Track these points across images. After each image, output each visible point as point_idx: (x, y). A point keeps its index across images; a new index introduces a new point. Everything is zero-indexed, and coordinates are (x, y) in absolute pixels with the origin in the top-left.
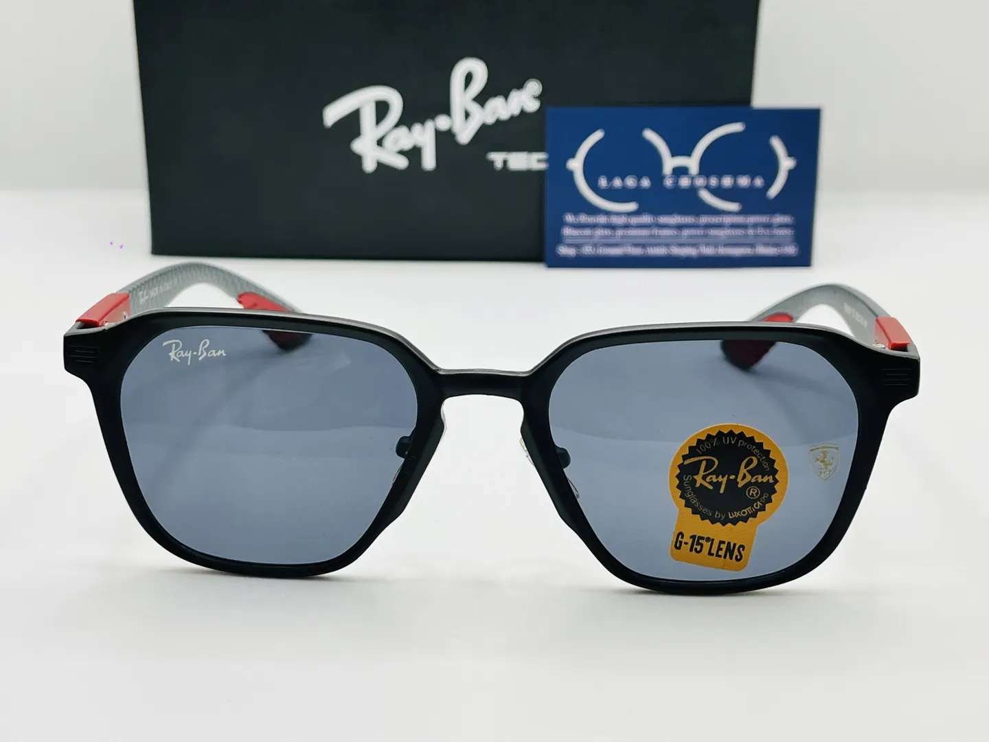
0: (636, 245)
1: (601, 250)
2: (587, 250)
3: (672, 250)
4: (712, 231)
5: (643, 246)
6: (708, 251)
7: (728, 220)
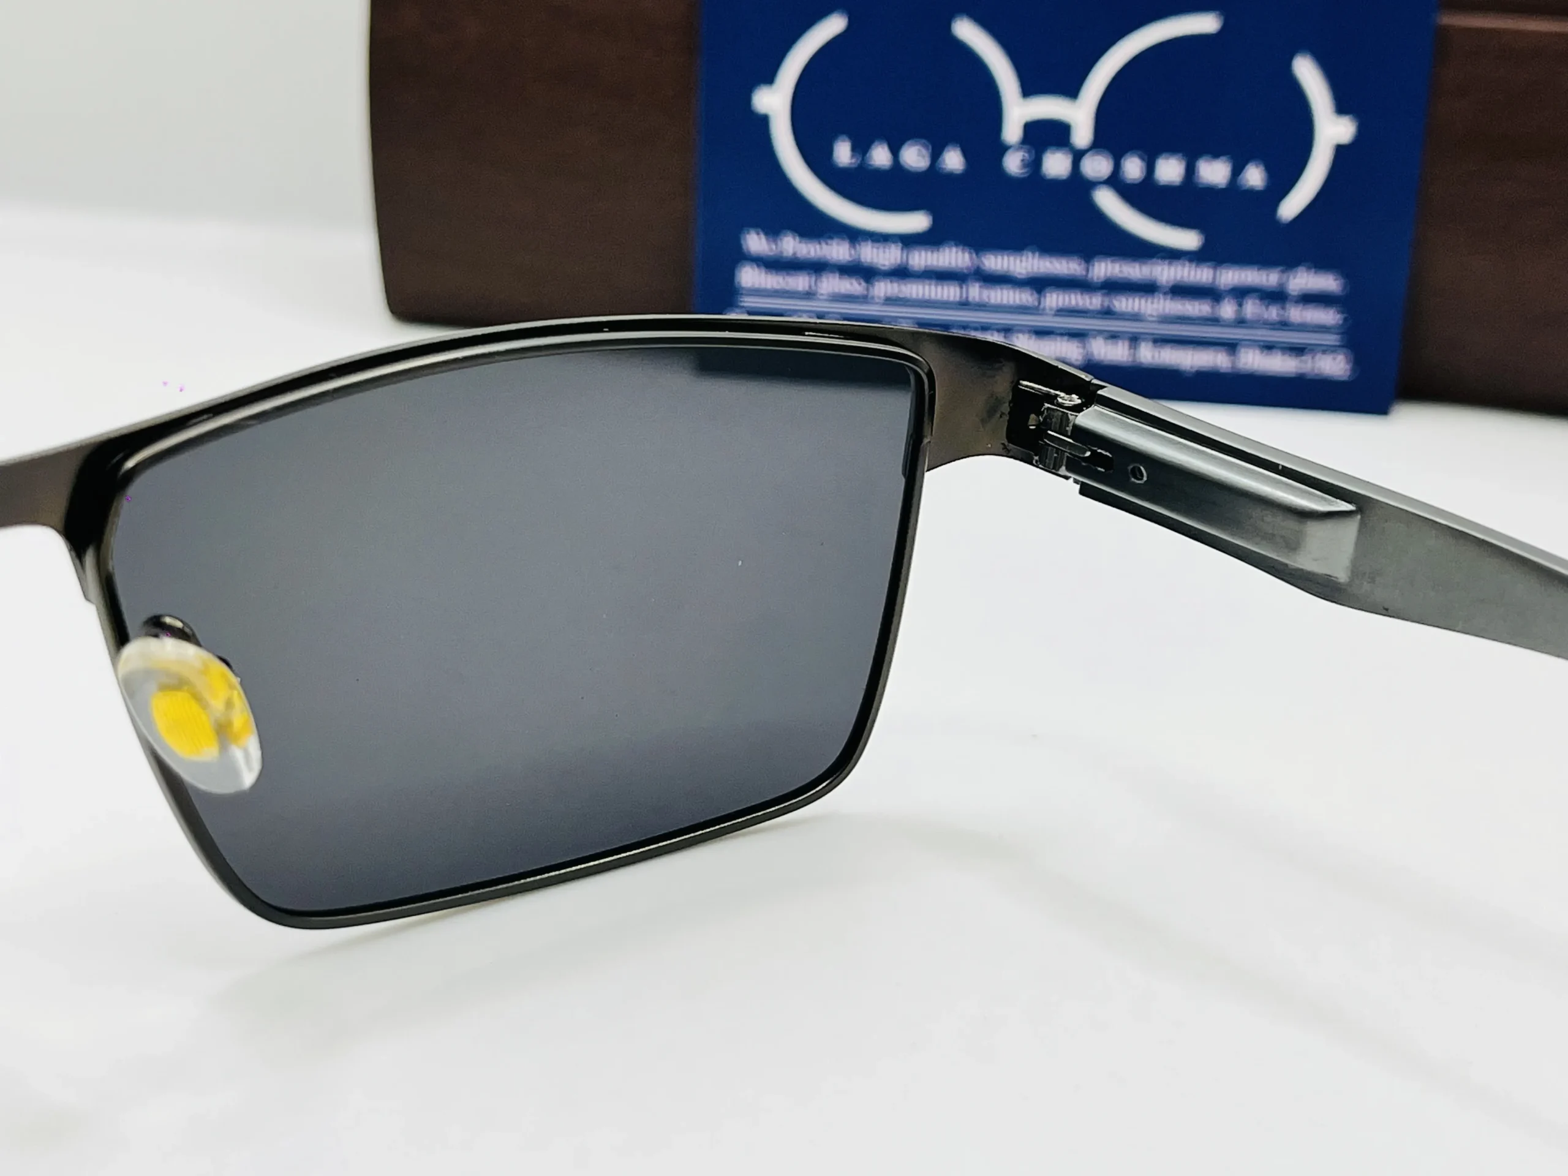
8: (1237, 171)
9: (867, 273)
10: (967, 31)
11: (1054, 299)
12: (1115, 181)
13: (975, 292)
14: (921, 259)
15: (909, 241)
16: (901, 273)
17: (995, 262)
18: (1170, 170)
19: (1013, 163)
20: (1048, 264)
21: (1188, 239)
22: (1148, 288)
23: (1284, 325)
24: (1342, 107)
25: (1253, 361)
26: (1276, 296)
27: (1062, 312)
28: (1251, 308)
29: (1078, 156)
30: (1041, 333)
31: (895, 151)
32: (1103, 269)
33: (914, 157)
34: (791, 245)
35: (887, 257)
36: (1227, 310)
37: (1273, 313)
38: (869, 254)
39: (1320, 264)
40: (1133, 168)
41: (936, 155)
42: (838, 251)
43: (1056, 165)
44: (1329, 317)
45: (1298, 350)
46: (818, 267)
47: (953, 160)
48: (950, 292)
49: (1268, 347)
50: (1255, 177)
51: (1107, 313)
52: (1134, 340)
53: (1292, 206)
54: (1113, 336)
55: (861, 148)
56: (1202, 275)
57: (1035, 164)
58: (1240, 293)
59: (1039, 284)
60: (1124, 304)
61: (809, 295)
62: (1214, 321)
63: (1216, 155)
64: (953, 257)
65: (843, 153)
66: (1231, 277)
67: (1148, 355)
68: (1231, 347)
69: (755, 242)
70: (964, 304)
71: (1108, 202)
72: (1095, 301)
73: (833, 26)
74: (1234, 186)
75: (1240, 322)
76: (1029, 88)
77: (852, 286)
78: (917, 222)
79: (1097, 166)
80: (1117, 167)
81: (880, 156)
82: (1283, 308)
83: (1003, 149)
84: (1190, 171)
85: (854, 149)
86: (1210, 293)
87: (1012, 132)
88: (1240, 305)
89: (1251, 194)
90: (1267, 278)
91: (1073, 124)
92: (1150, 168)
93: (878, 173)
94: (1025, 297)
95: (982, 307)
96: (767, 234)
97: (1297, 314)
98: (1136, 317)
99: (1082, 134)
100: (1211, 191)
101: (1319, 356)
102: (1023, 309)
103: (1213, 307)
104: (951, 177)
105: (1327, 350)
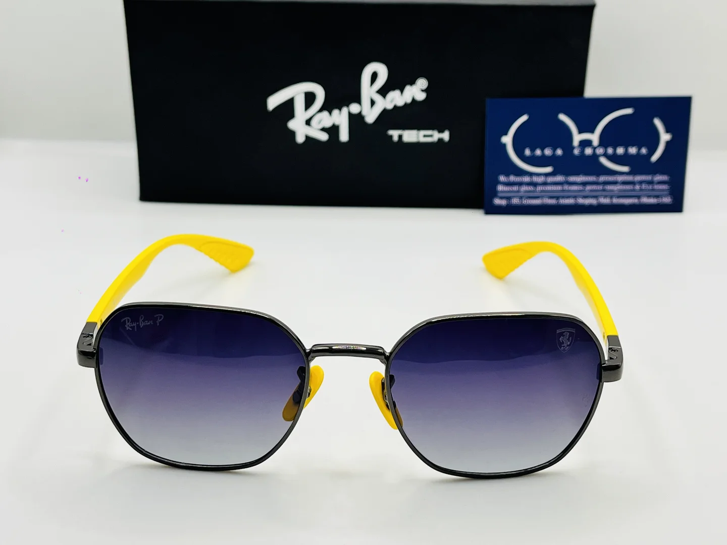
0: (551, 197)
1: (526, 202)
2: (515, 201)
3: (579, 201)
4: (608, 187)
5: (558, 198)
6: (605, 201)
7: (620, 178)
8: (639, 149)
9: (535, 185)
10: (563, 117)
11: (588, 188)
12: (605, 155)
13: (566, 187)
14: (550, 179)
15: (547, 175)
16: (545, 184)
17: (572, 179)
18: (620, 151)
19: (576, 152)
20: (587, 178)
21: (625, 169)
22: (615, 183)
23: (653, 190)
24: (668, 131)
25: (645, 200)
26: (651, 183)
27: (591, 191)
28: (644, 186)
29: (595, 148)
30: (585, 197)
31: (542, 150)
32: (602, 178)
33: (548, 152)
34: (512, 178)
35: (540, 179)
36: (637, 187)
37: (650, 187)
38: (535, 179)
39: (663, 173)
40: (610, 151)
41: (554, 150)
42: (526, 179)
43: (588, 151)
44: (665, 187)
45: (657, 197)
46: (520, 184)
47: (559, 152)
48: (559, 188)
49: (649, 196)
50: (644, 151)
51: (604, 190)
52: (611, 197)
53: (655, 158)
54: (605, 197)
55: (533, 150)
56: (630, 178)
57: (582, 151)
58: (641, 183)
59: (584, 184)
60: (609, 187)
61: (518, 191)
62: (634, 190)
63: (633, 145)
64: (559, 178)
65: (527, 152)
66: (638, 178)
67: (615, 201)
68: (639, 197)
69: (502, 178)
70: (563, 191)
71: (604, 161)
72: (600, 187)
73: (524, 118)
74: (638, 154)
75: (641, 190)
76: (580, 132)
77: (531, 188)
78: (549, 169)
79: (600, 151)
80: (606, 151)
81: (538, 152)
82: (653, 186)
83: (573, 148)
84: (626, 150)
85: (531, 151)
86: (632, 183)
87: (576, 142)
88: (641, 186)
89: (644, 156)
90: (648, 178)
91: (593, 140)
92: (615, 150)
93: (538, 157)
94: (580, 188)
95: (569, 191)
96: (506, 176)
97: (657, 187)
98: (612, 191)
99: (596, 142)
100: (632, 156)
101: (664, 198)
102: (580, 191)
103: (633, 186)
104: (559, 157)
105: (665, 196)
